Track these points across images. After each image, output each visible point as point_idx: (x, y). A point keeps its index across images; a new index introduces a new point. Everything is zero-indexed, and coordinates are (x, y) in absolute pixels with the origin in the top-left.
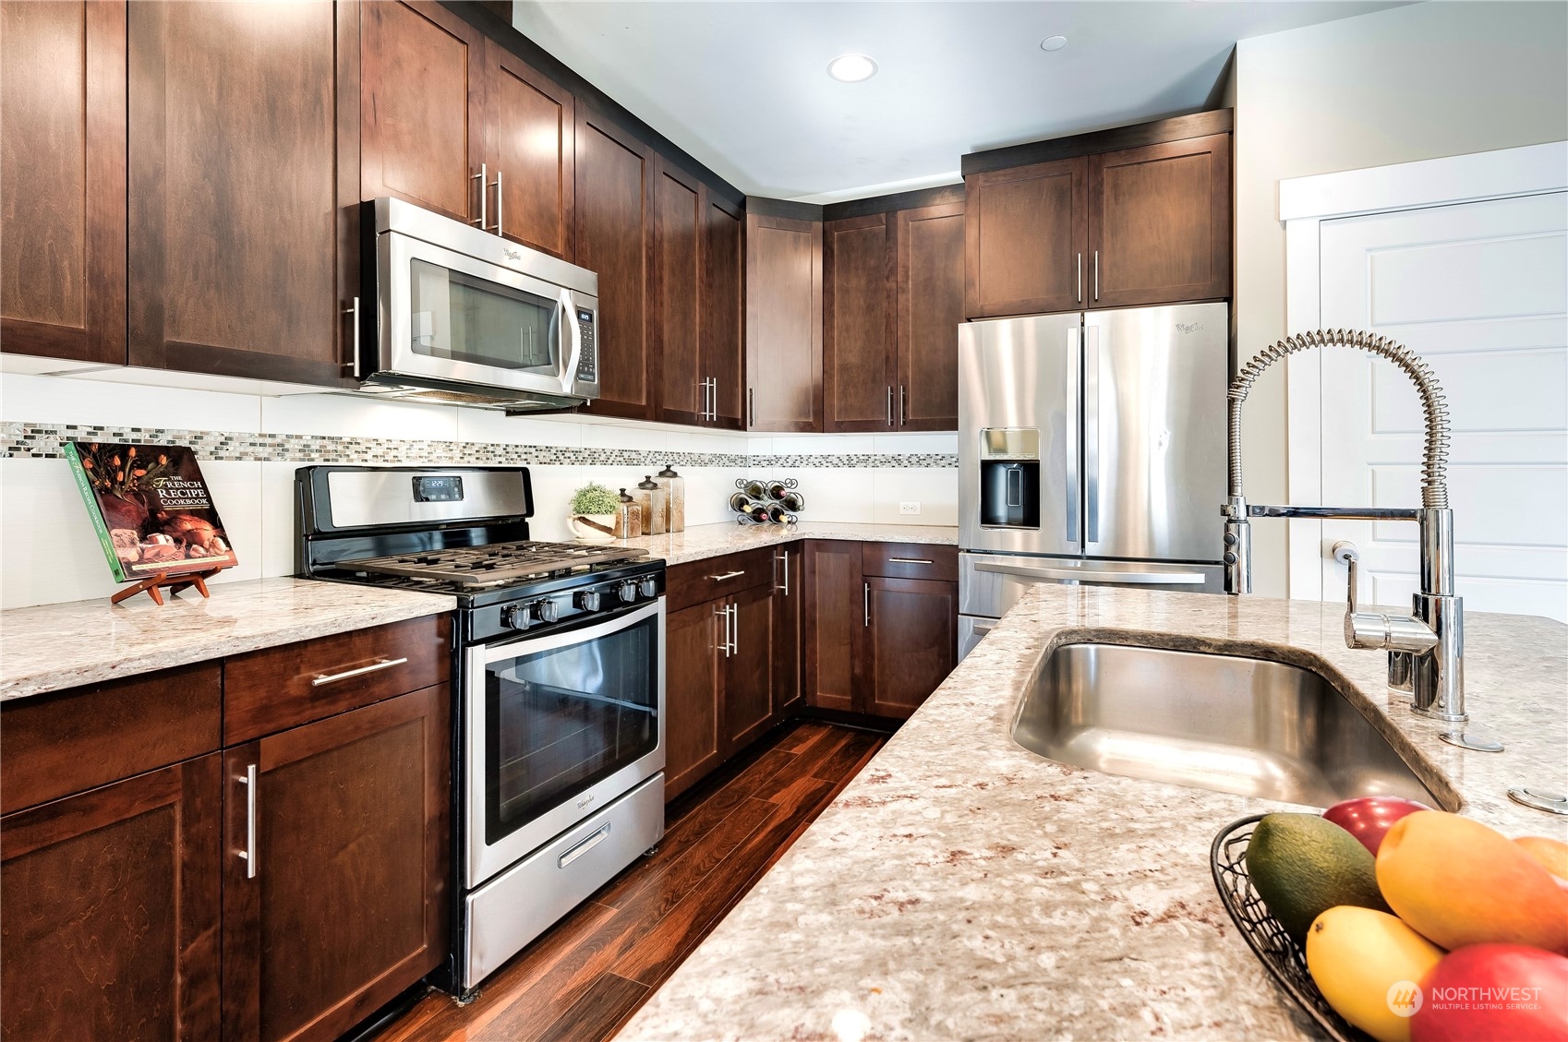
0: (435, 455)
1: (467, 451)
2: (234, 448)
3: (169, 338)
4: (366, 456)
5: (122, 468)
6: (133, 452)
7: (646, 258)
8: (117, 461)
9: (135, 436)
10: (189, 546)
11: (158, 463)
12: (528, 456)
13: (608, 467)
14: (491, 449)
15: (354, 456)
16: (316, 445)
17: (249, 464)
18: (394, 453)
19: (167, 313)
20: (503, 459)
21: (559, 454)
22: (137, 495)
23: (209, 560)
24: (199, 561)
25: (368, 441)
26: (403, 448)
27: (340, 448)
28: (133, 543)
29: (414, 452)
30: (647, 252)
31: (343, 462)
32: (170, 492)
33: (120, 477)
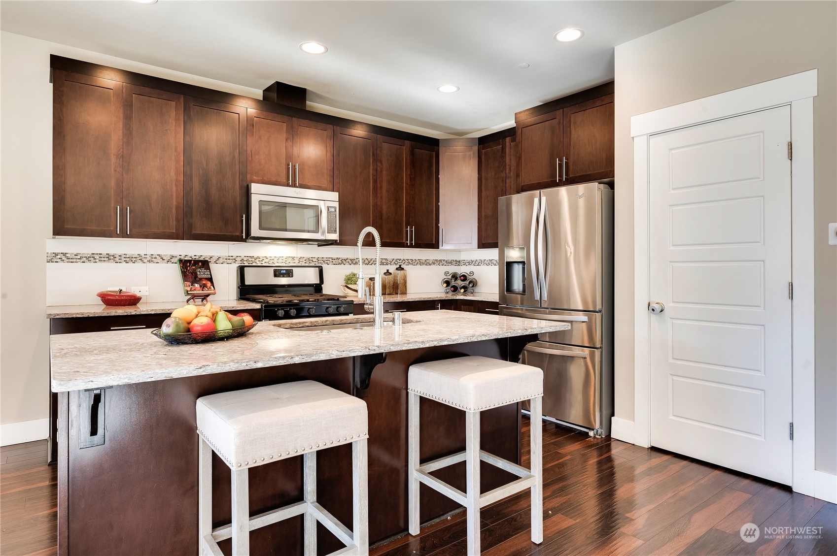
0: (288, 262)
1: (301, 260)
2: (221, 260)
3: (194, 232)
4: (262, 262)
5: (189, 266)
6: (192, 262)
7: (372, 180)
8: (188, 264)
9: (195, 257)
10: (203, 288)
11: (198, 265)
12: (328, 262)
13: (369, 266)
14: (311, 259)
15: (258, 262)
16: (245, 259)
17: (225, 265)
18: (273, 261)
19: (193, 225)
20: (317, 263)
21: (343, 261)
22: (192, 273)
23: (208, 292)
24: (206, 292)
25: (263, 257)
26: (276, 260)
27: (253, 260)
28: (189, 286)
29: (280, 261)
30: (373, 177)
31: (254, 264)
32: (201, 273)
33: (188, 269)
